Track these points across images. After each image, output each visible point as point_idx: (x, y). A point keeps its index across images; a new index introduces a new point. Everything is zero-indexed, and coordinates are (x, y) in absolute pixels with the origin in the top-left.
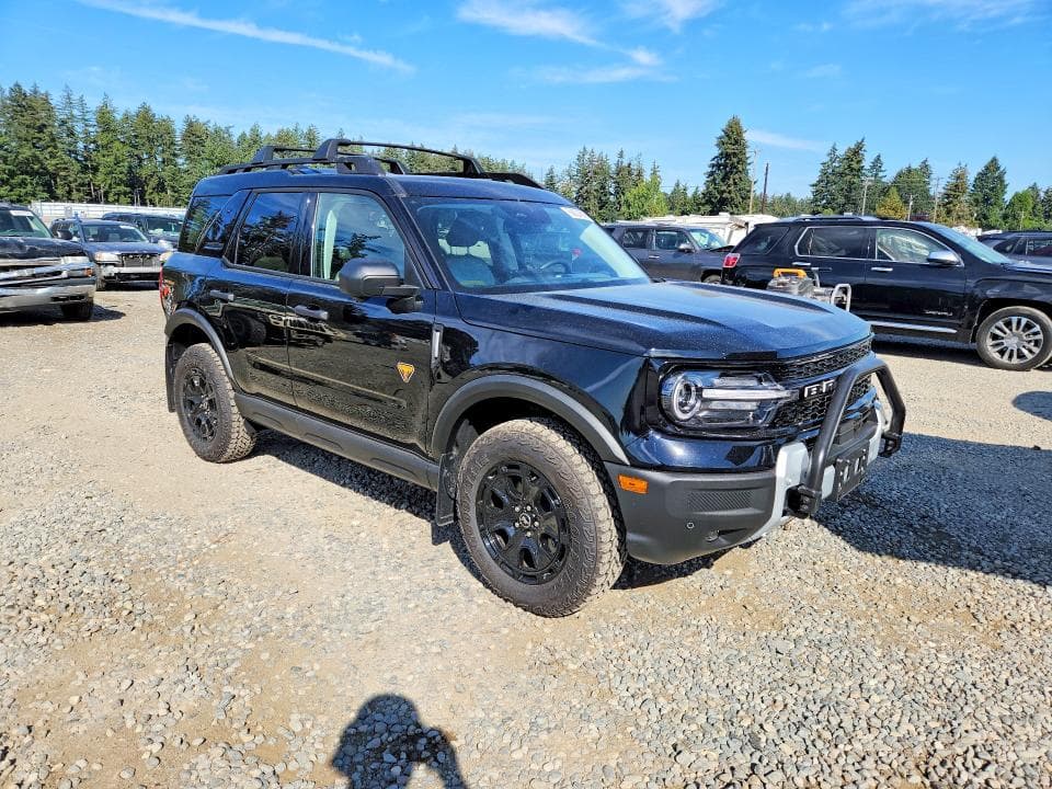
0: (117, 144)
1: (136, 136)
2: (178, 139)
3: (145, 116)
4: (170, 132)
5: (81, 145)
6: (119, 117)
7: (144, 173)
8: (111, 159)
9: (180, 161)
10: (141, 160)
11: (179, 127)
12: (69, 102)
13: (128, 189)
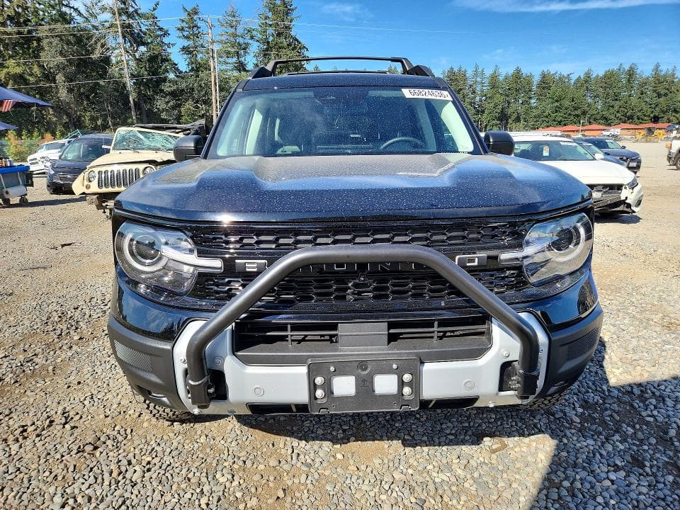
0: (498, 95)
1: (509, 89)
2: (534, 88)
3: (517, 75)
4: (529, 83)
5: (478, 99)
6: (501, 78)
7: (509, 111)
8: (492, 105)
9: (533, 101)
10: (509, 103)
11: (536, 79)
12: (476, 73)
13: (498, 122)
